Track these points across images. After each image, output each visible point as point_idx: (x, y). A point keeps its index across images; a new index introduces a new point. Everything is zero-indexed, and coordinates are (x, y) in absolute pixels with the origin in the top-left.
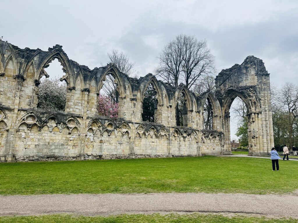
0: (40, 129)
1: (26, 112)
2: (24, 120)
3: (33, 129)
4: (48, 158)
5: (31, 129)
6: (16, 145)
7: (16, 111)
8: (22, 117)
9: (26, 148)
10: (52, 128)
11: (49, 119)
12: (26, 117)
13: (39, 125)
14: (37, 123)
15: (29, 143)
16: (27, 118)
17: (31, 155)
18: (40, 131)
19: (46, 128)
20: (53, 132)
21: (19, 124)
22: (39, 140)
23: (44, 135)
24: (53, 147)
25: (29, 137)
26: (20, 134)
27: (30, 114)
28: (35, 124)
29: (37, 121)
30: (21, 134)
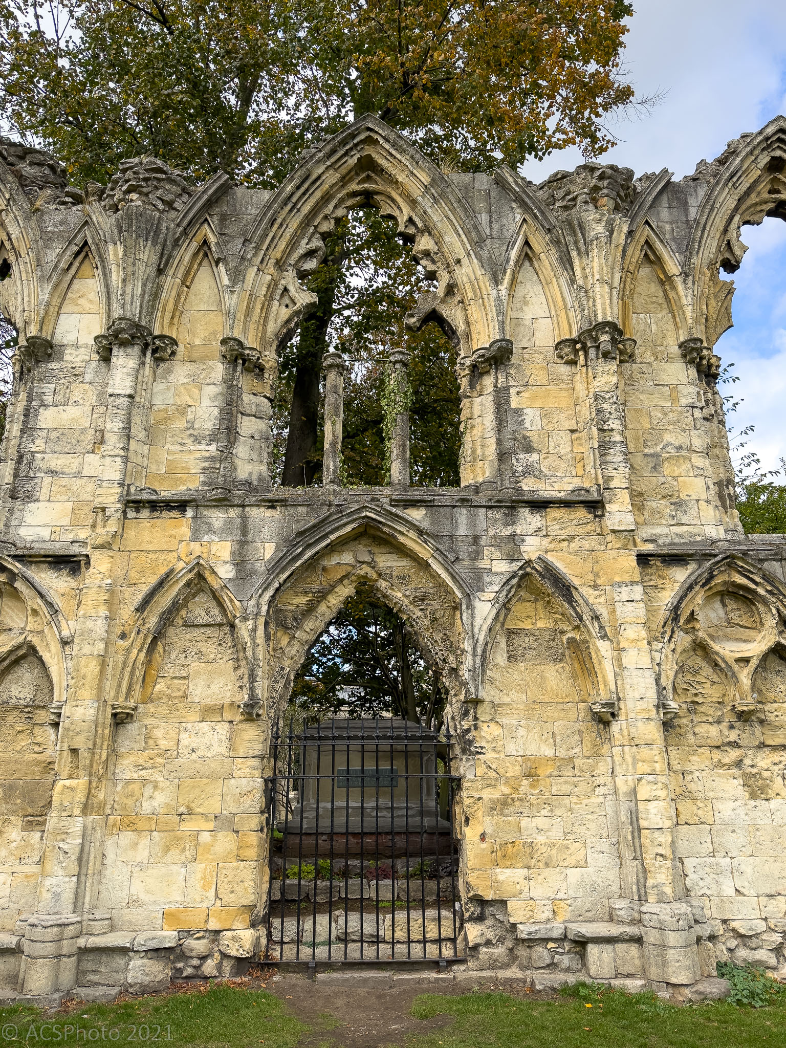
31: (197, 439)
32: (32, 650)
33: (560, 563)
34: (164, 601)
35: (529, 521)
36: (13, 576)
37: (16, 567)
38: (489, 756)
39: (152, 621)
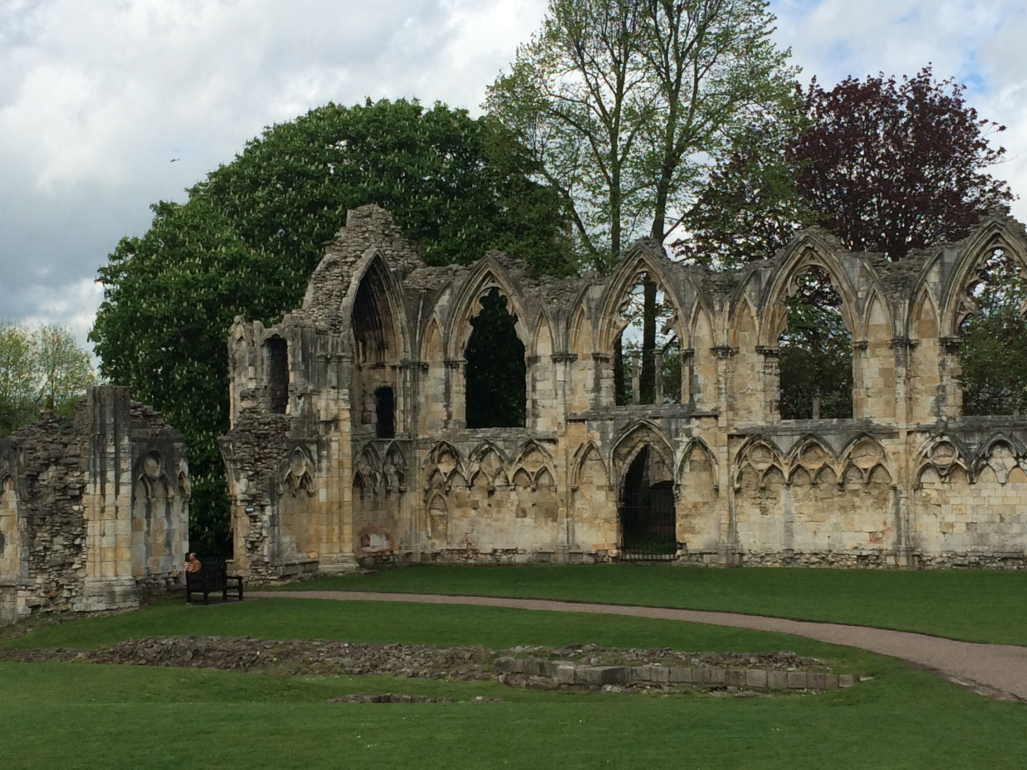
0: (972, 479)
1: (928, 435)
2: (926, 456)
3: (954, 480)
4: (1005, 559)
5: (950, 480)
6: (921, 526)
7: (903, 436)
8: (920, 449)
9: (944, 533)
10: (1004, 472)
11: (992, 447)
12: (929, 448)
13: (966, 468)
14: (961, 462)
15: (950, 518)
16: (934, 449)
17: (960, 550)
18: (972, 483)
19: (987, 474)
20: (1009, 485)
21: (917, 470)
22: (975, 508)
23: (984, 493)
24: (1016, 529)
25: (946, 503)
26: (924, 495)
27: (938, 439)
28: (955, 466)
29: (960, 456)
30: (928, 495)
31: (587, 392)
32: (546, 469)
33: (704, 438)
34: (582, 453)
35: (695, 423)
36: (537, 446)
37: (538, 443)
38: (683, 501)
39: (579, 460)
